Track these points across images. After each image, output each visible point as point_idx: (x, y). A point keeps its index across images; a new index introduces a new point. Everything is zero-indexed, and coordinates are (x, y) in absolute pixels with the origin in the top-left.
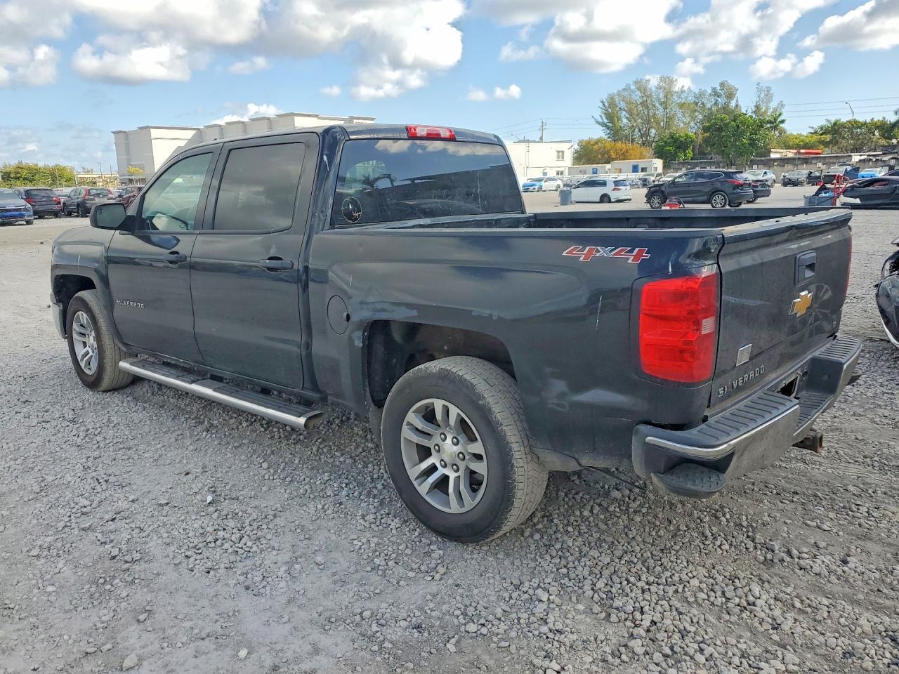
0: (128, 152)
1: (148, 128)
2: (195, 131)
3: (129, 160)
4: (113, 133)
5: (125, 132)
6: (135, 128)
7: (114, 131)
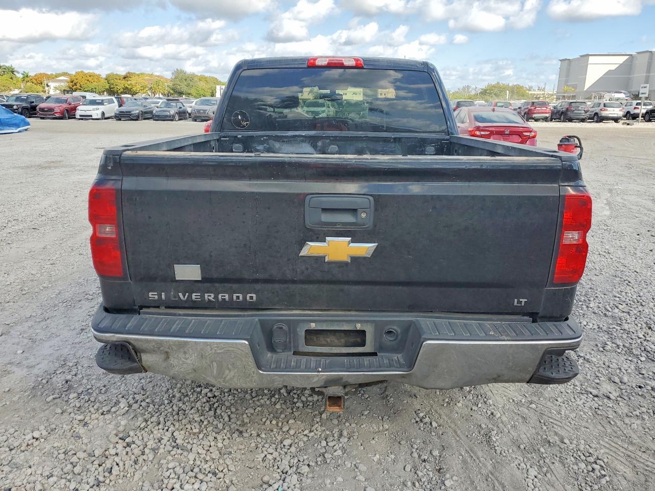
0: (568, 75)
1: (588, 55)
2: (628, 57)
3: (567, 81)
4: (560, 60)
5: (569, 60)
6: (577, 56)
7: (561, 59)
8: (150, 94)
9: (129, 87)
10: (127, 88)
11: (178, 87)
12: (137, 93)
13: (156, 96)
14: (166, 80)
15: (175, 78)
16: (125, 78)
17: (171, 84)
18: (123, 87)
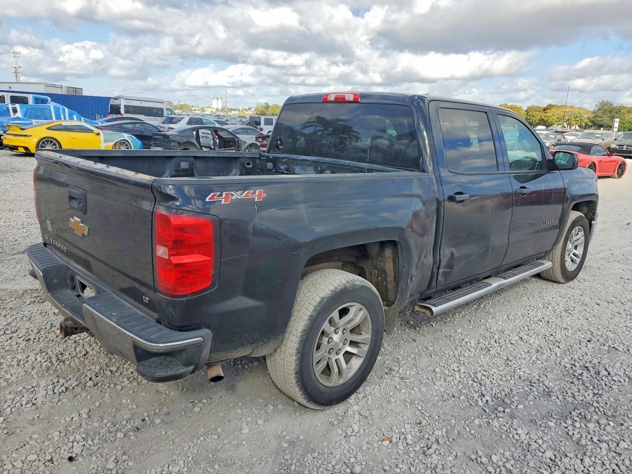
8: (566, 126)
9: (545, 119)
10: (543, 119)
11: (600, 119)
12: (552, 125)
13: (572, 128)
14: (588, 112)
15: (598, 110)
16: (544, 110)
17: (591, 116)
18: (540, 118)
